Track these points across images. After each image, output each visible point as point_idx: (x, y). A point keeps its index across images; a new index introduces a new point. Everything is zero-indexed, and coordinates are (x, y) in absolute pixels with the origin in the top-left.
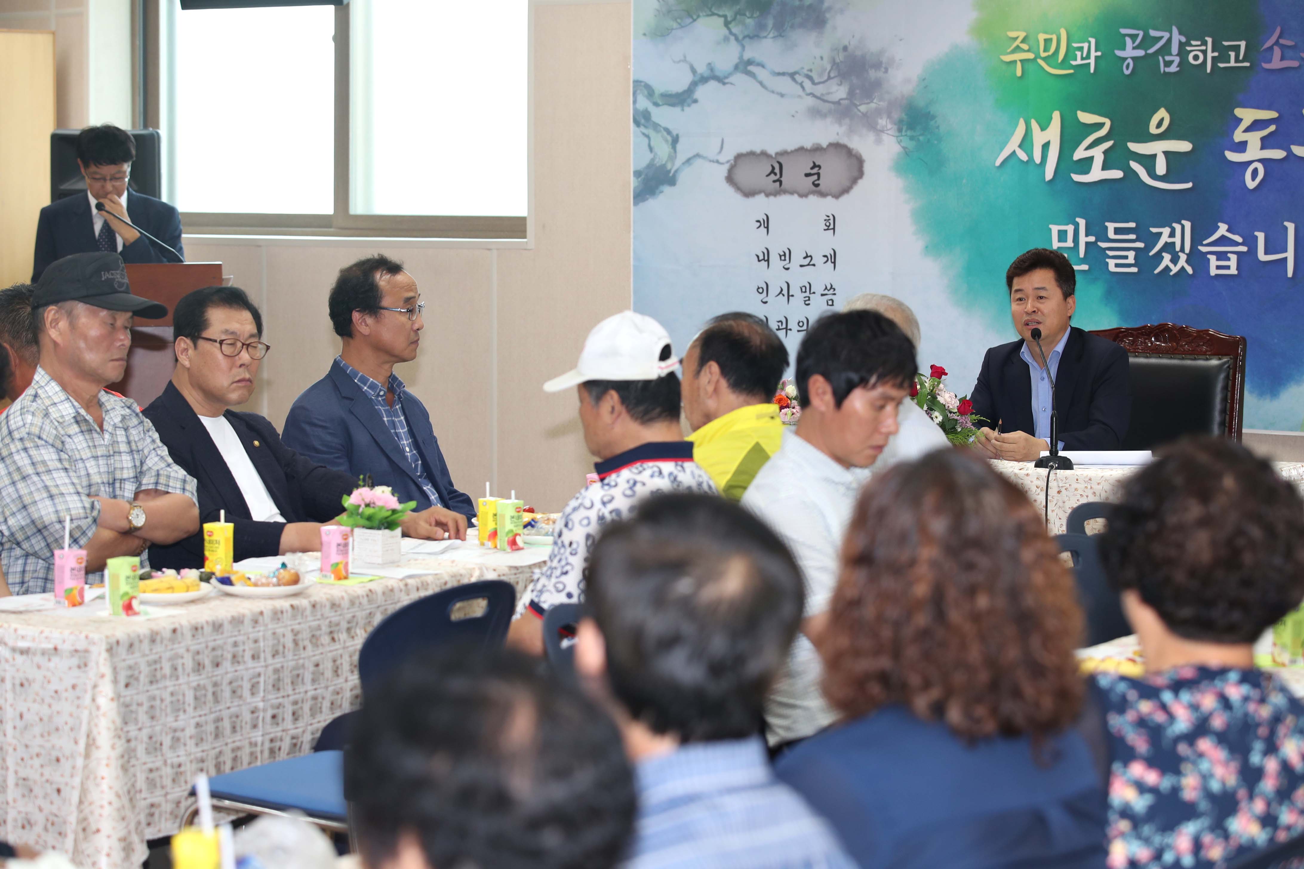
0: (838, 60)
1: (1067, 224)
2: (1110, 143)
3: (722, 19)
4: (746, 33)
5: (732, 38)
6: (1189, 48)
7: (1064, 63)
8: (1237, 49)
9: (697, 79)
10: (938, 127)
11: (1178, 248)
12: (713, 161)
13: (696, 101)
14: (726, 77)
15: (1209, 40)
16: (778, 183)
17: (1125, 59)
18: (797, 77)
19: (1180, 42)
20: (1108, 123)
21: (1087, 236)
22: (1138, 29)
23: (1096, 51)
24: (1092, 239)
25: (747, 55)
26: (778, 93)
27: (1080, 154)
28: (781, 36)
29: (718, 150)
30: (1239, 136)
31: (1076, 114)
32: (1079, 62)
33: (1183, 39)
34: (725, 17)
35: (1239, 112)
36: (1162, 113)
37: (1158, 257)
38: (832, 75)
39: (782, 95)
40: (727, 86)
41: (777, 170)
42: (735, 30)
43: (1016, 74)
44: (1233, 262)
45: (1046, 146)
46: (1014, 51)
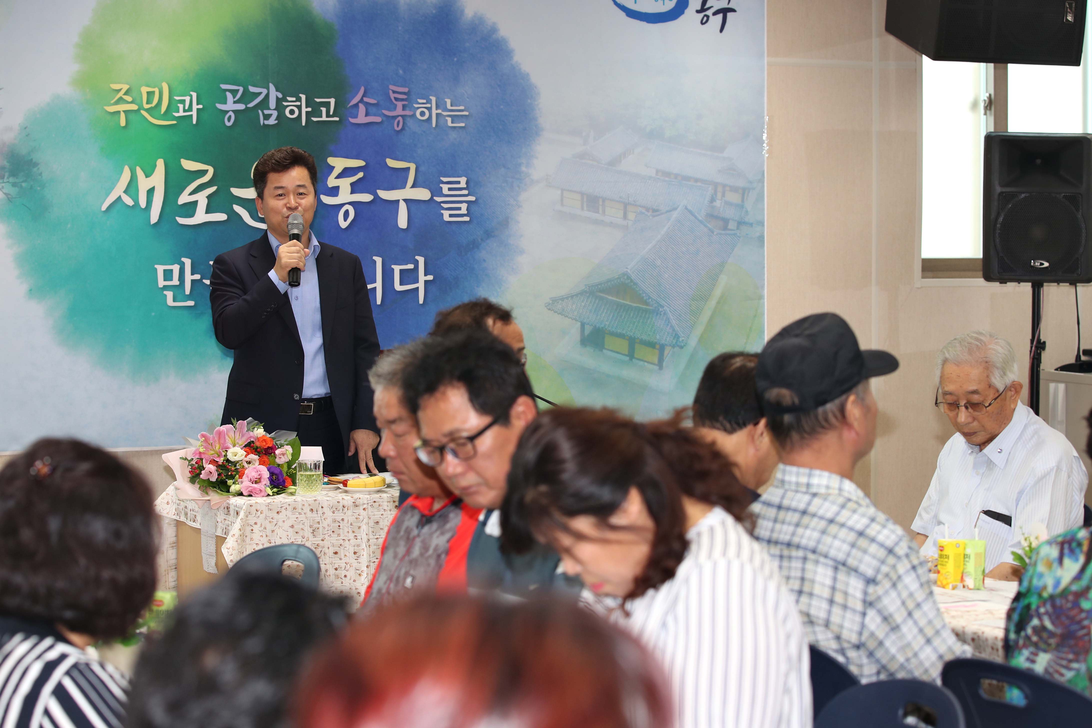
1: (173, 264)
2: (214, 189)
6: (285, 104)
7: (167, 114)
8: (327, 105)
10: (41, 174)
15: (303, 97)
17: (227, 112)
19: (277, 98)
20: (211, 170)
21: (192, 274)
22: (238, 85)
23: (198, 104)
24: (197, 277)
27: (184, 198)
30: (332, 182)
31: (180, 162)
32: (181, 113)
33: (280, 96)
35: (331, 161)
43: (120, 124)
45: (151, 192)
46: (117, 103)
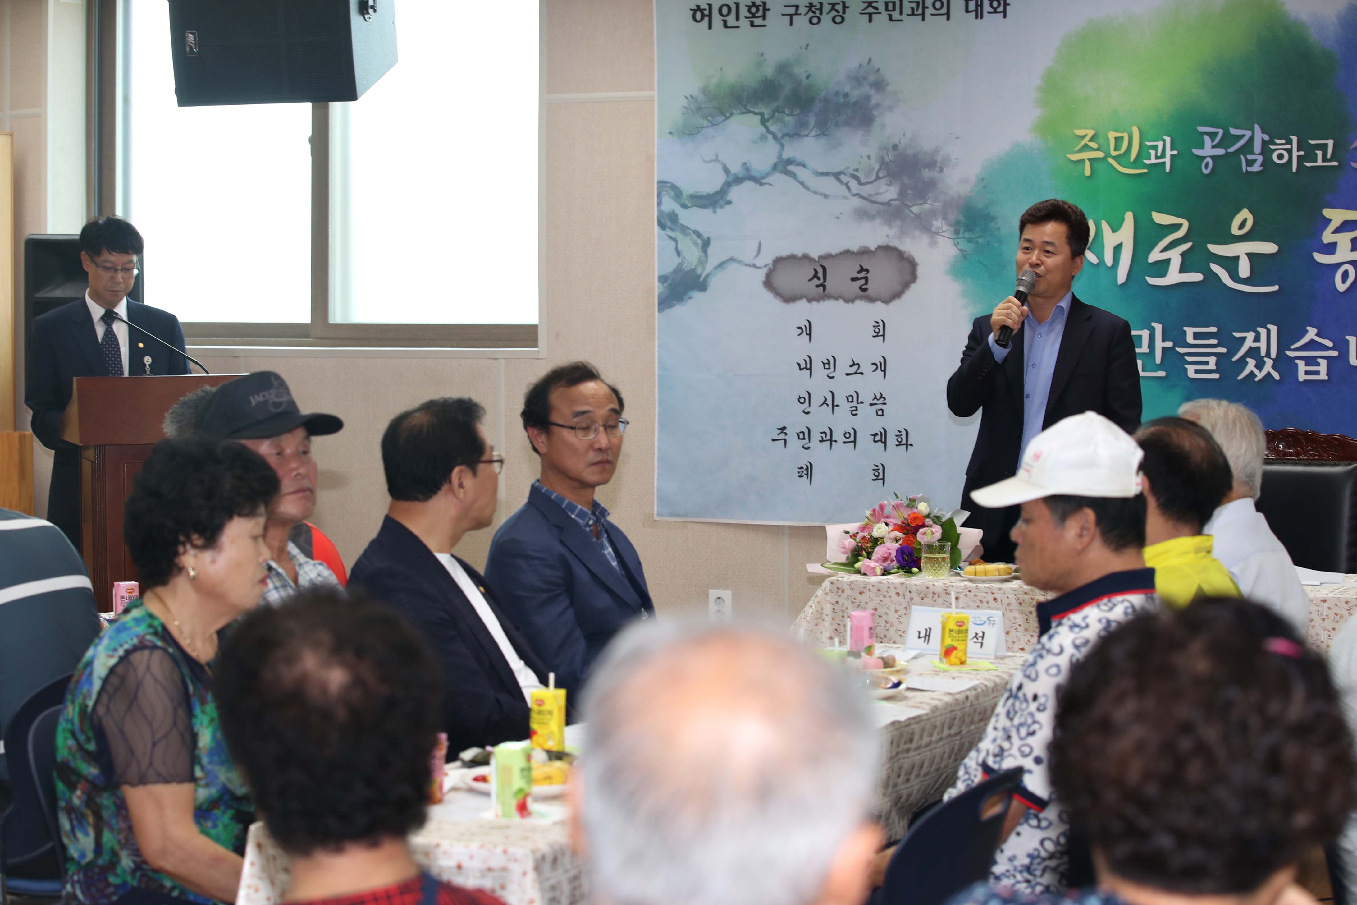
0: (887, 160)
1: (1142, 329)
2: (1189, 245)
3: (758, 117)
4: (785, 131)
5: (770, 136)
6: (1272, 147)
7: (1137, 162)
8: (1324, 147)
9: (730, 179)
10: (998, 229)
11: (1263, 353)
12: (749, 266)
13: (729, 203)
14: (763, 178)
15: (1294, 139)
16: (821, 288)
17: (1204, 158)
18: (842, 177)
19: (1263, 140)
20: (1186, 224)
21: (1163, 341)
22: (1218, 128)
23: (1172, 150)
24: (1169, 344)
25: (786, 155)
26: (821, 194)
27: (1155, 256)
28: (823, 134)
29: (755, 253)
30: (1328, 237)
31: (1151, 215)
32: (1153, 161)
33: (1266, 138)
34: (762, 114)
35: (1327, 213)
36: (1245, 214)
37: (1242, 362)
38: (881, 175)
39: (826, 196)
40: (766, 187)
41: (820, 275)
42: (772, 128)
43: (1084, 174)
44: (1323, 367)
45: (1118, 248)
46: (1081, 150)
